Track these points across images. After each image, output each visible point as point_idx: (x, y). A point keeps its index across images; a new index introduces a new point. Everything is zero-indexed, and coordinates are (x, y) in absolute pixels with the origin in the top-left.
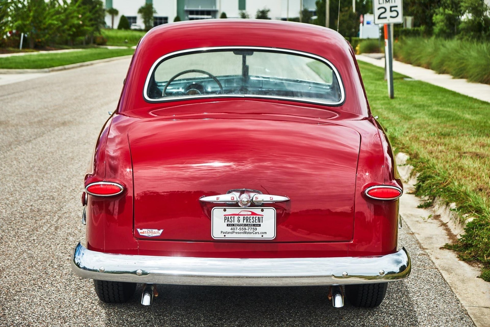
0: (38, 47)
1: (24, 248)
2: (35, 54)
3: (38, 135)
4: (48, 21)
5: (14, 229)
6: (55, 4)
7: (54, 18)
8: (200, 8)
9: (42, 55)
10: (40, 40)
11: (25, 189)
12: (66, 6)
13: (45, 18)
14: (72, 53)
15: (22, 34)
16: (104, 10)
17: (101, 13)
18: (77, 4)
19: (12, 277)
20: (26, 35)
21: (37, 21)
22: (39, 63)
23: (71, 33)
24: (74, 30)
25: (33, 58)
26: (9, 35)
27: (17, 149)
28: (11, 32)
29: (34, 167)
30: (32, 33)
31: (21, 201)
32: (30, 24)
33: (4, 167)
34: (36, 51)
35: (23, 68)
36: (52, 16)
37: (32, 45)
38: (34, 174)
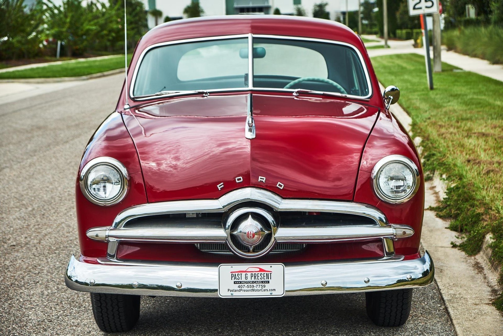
0: (76, 54)
1: (63, 220)
2: (73, 62)
3: (74, 137)
4: (87, 27)
5: (54, 208)
6: (93, 8)
7: (92, 23)
8: (251, 5)
9: (80, 63)
10: (78, 47)
11: (63, 179)
12: (104, 10)
13: (82, 24)
14: (111, 59)
15: (59, 43)
16: (146, 12)
17: (141, 15)
18: (116, 7)
19: (53, 239)
20: (63, 43)
21: (75, 27)
22: (77, 71)
23: (110, 38)
24: (114, 34)
25: (71, 66)
26: (45, 43)
27: (55, 149)
28: (47, 41)
29: (71, 162)
30: (69, 41)
31: (59, 188)
32: (67, 31)
33: (44, 163)
34: (74, 59)
35: (60, 77)
36: (90, 21)
37: (69, 53)
38: (71, 168)
